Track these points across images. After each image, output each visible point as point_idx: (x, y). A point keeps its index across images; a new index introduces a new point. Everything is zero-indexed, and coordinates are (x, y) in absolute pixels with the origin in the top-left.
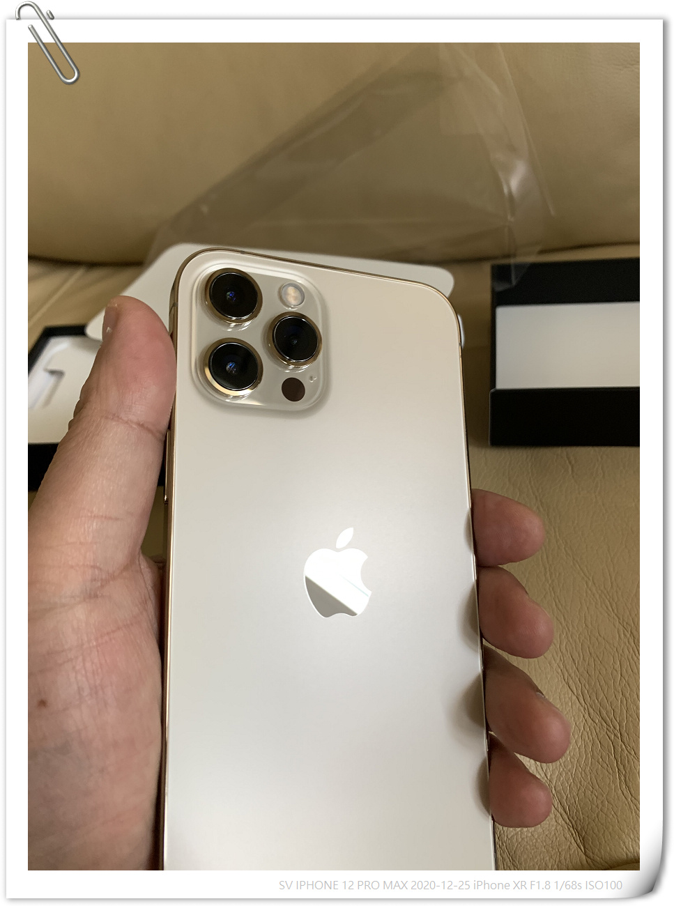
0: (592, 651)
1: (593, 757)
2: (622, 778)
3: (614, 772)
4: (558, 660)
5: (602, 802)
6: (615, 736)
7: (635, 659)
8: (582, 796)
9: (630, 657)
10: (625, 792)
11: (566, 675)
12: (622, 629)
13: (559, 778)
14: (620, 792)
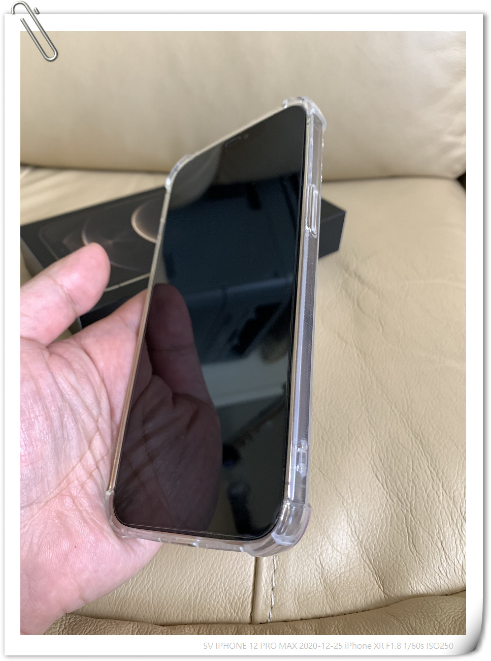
0: (394, 454)
1: (391, 525)
2: (411, 540)
3: (405, 536)
4: (370, 459)
5: (397, 556)
6: (407, 511)
7: (423, 459)
8: (383, 552)
9: (419, 458)
10: (412, 550)
11: (375, 469)
12: (414, 438)
13: (367, 540)
14: (409, 549)
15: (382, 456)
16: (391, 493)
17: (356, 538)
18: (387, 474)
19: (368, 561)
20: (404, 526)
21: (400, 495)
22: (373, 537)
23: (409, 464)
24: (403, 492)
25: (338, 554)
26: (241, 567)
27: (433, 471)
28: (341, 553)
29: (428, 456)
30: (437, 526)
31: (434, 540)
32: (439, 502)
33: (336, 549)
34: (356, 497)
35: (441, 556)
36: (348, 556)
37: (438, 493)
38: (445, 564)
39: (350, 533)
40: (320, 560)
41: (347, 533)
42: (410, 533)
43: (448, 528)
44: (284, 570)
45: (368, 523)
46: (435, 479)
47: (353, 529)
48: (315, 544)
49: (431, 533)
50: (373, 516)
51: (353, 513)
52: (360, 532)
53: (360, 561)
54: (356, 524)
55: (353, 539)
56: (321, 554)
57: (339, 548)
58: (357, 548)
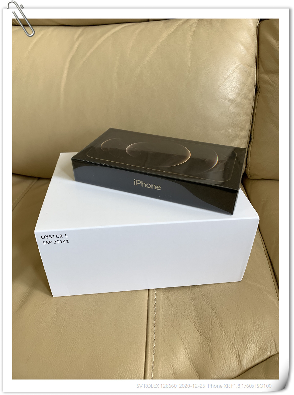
0: (203, 317)
1: (202, 349)
2: (211, 356)
3: (209, 354)
4: (193, 320)
5: (205, 363)
6: (209, 343)
7: (216, 319)
8: (199, 361)
9: (214, 319)
10: (212, 360)
11: (195, 325)
12: (212, 310)
13: (192, 356)
14: (210, 360)
15: (198, 319)
16: (202, 335)
17: (188, 355)
18: (200, 326)
19: (193, 366)
20: (208, 350)
21: (206, 336)
22: (195, 355)
23: (210, 322)
24: (207, 334)
25: (180, 363)
26: (139, 369)
27: (220, 325)
28: (181, 362)
29: (218, 318)
30: (222, 349)
31: (221, 356)
32: (223, 339)
33: (179, 360)
34: (187, 337)
35: (224, 363)
36: (184, 364)
37: (222, 334)
38: (225, 366)
39: (185, 353)
40: (172, 365)
41: (184, 353)
42: (211, 352)
43: (226, 350)
44: (157, 370)
45: (193, 349)
46: (221, 328)
47: (186, 352)
48: (170, 358)
49: (219, 352)
50: (195, 345)
51: (186, 344)
52: (189, 353)
53: (190, 366)
54: (188, 349)
55: (186, 356)
56: (173, 363)
57: (180, 360)
58: (188, 360)
